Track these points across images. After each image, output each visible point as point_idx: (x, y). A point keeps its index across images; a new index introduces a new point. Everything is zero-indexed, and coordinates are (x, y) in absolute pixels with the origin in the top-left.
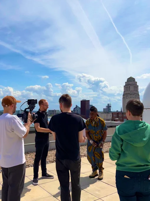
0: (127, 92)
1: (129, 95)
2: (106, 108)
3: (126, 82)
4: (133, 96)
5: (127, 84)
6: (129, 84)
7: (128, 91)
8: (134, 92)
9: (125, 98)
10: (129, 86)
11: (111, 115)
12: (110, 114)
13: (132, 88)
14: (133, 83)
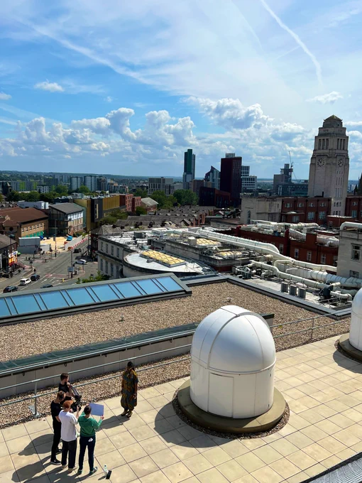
0: (321, 151)
1: (325, 158)
2: (280, 174)
3: (320, 128)
4: (334, 162)
5: (322, 132)
6: (328, 134)
7: (323, 149)
8: (337, 151)
9: (315, 164)
10: (325, 138)
11: (280, 204)
12: (278, 202)
13: (333, 143)
14: (337, 130)
